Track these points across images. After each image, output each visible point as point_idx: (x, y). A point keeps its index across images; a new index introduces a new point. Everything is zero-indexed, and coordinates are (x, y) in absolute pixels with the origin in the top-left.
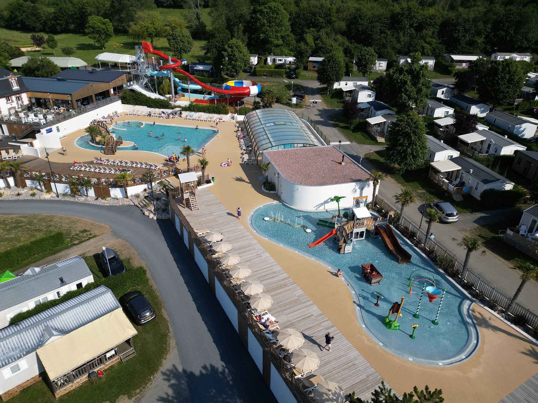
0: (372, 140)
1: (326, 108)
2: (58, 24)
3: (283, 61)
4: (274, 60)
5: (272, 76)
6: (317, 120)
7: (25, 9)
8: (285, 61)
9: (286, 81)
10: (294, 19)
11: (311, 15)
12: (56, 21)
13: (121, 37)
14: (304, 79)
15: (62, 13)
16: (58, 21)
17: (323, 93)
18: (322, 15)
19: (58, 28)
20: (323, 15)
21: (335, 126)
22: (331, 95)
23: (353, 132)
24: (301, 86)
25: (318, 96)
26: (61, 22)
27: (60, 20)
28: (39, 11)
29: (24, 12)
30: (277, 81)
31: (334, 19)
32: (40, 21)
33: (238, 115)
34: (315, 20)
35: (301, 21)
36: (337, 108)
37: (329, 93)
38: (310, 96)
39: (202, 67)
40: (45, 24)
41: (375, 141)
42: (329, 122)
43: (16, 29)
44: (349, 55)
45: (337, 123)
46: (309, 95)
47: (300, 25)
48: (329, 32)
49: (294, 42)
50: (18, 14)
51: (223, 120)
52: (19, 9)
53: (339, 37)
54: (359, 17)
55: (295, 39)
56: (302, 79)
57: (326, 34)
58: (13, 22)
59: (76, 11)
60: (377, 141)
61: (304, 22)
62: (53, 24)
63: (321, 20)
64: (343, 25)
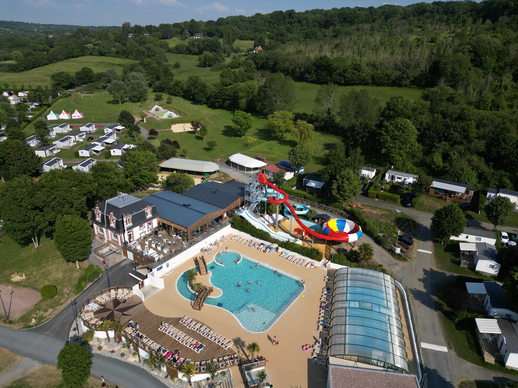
0: (477, 353)
1: (435, 269)
2: (217, 101)
3: (403, 179)
4: (393, 178)
5: (384, 200)
6: (418, 289)
7: (198, 85)
8: (405, 179)
9: (399, 210)
10: (425, 129)
11: (444, 128)
12: (216, 99)
13: (261, 119)
14: (420, 210)
15: (221, 94)
16: (217, 100)
17: (437, 239)
18: (457, 130)
19: (217, 104)
20: (459, 129)
21: (437, 307)
22: (446, 245)
23: (457, 328)
24: (414, 222)
25: (430, 244)
26: (219, 100)
27: (219, 99)
28: (206, 88)
29: (196, 88)
30: (389, 208)
31: (471, 135)
32: (205, 96)
33: (331, 262)
34: (448, 133)
35: (432, 133)
36: (449, 270)
37: (444, 244)
38: (421, 242)
39: (314, 184)
40: (208, 99)
41: (481, 357)
42: (432, 296)
43: (189, 99)
44: (484, 182)
45: (441, 302)
46: (419, 239)
47: (430, 137)
48: (463, 151)
49: (421, 154)
50: (192, 88)
51: (315, 265)
52: (194, 85)
53: (475, 158)
54: (502, 140)
55: (422, 151)
56: (417, 209)
57: (459, 153)
58: (188, 94)
59: (232, 94)
60: (483, 358)
61: (435, 134)
62: (214, 101)
63: (457, 134)
64: (481, 145)
